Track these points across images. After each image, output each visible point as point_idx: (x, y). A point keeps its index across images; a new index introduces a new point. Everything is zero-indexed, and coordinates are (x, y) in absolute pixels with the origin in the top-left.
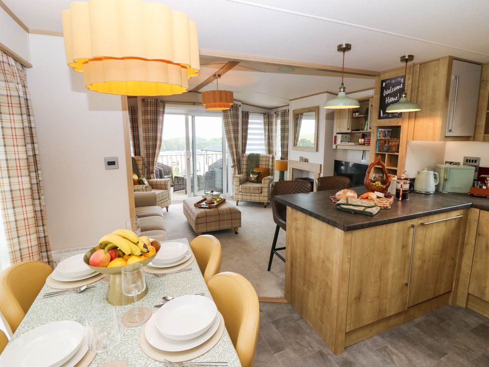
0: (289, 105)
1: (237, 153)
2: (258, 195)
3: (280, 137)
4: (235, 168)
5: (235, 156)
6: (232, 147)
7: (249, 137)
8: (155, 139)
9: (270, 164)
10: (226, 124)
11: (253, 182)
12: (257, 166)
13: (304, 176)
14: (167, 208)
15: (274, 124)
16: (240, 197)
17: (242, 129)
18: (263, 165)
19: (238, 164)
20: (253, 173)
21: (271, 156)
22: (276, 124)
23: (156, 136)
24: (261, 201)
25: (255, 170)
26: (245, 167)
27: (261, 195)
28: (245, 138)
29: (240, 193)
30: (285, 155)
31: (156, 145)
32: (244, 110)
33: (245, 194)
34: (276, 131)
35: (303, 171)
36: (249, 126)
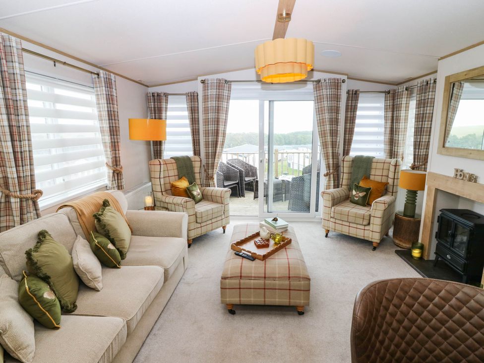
0: (436, 72)
1: (335, 156)
2: (363, 227)
3: (413, 130)
4: (329, 178)
5: (331, 160)
6: (326, 145)
7: (356, 129)
8: (217, 133)
9: (391, 175)
10: (319, 111)
11: (356, 203)
12: (367, 177)
13: (461, 206)
14: (224, 228)
15: (403, 109)
16: (331, 225)
17: (346, 117)
18: (376, 175)
19: (335, 171)
20: (358, 188)
21: (393, 161)
22: (407, 108)
23: (218, 130)
24: (366, 238)
25: (361, 184)
26: (346, 176)
27: (367, 228)
28: (349, 132)
29: (332, 220)
30: (421, 161)
31: (217, 141)
32: (351, 88)
33: (340, 222)
34: (406, 119)
35: (458, 197)
36: (358, 113)
